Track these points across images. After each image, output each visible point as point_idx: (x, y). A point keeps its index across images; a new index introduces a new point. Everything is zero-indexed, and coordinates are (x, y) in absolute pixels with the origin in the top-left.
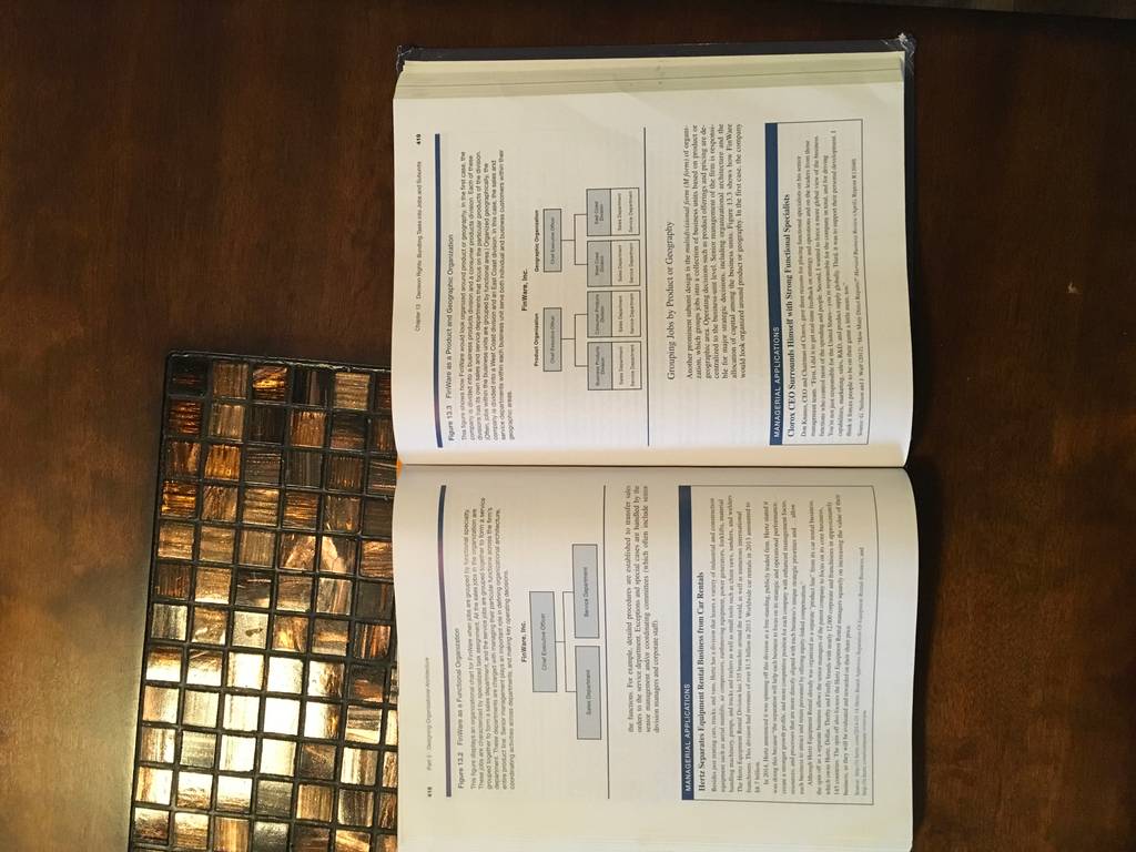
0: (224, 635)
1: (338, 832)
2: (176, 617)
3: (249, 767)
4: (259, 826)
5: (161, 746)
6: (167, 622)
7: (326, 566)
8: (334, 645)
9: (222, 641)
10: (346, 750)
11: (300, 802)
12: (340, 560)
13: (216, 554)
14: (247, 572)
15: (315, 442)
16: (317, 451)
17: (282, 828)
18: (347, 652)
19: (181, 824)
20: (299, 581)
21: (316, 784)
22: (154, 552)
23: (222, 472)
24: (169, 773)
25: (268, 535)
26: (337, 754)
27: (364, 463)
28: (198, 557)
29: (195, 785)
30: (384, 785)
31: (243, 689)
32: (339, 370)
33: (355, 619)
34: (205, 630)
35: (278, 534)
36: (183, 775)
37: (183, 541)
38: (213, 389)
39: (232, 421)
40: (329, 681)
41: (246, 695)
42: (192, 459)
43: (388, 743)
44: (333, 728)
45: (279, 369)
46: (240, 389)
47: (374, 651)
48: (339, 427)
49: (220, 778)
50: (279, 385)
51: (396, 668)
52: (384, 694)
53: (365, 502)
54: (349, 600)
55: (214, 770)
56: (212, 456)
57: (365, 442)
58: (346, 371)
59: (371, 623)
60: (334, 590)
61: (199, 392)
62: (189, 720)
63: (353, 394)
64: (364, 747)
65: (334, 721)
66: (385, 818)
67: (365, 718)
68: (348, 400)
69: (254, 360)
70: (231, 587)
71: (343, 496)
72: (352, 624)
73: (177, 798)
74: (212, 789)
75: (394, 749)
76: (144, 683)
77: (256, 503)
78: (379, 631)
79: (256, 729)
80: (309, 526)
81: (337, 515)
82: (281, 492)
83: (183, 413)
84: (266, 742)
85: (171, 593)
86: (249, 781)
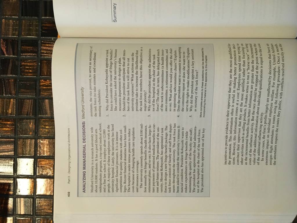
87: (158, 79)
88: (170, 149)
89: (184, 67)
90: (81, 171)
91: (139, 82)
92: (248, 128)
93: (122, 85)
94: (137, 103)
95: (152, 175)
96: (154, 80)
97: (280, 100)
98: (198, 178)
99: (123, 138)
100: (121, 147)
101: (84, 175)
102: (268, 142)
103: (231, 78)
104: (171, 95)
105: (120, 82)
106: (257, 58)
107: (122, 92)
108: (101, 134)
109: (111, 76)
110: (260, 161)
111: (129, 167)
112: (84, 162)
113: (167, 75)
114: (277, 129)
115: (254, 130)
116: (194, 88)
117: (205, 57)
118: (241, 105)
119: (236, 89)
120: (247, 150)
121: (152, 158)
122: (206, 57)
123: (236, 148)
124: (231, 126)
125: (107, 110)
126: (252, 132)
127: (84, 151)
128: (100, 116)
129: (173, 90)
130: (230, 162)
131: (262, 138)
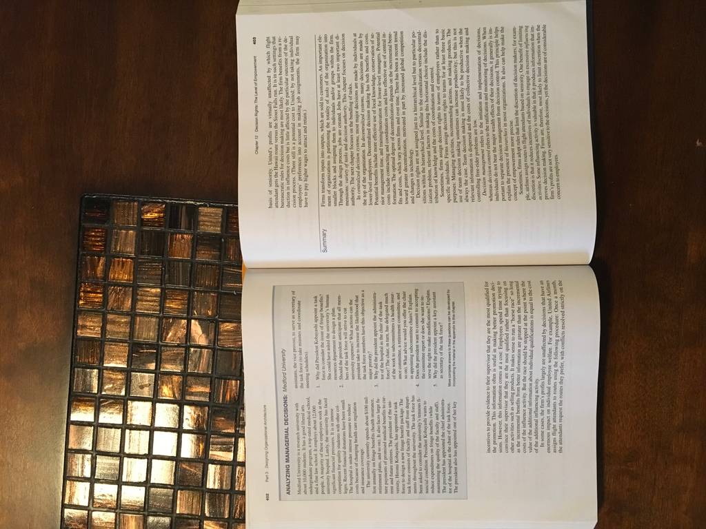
0: (124, 389)
1: (205, 522)
2: (90, 377)
3: (143, 479)
4: (151, 519)
5: (82, 466)
6: (84, 381)
7: (194, 341)
8: (201, 394)
9: (123, 393)
10: (210, 466)
11: (178, 502)
12: (204, 336)
13: (117, 333)
14: (140, 345)
15: (185, 255)
16: (187, 261)
17: (167, 520)
18: (210, 399)
19: (96, 519)
20: (176, 351)
21: (189, 490)
22: (74, 333)
23: (121, 277)
24: (87, 485)
25: (154, 320)
26: (203, 468)
27: (219, 269)
28: (105, 336)
29: (106, 492)
30: (237, 489)
31: (137, 425)
32: (201, 206)
33: (215, 376)
34: (111, 386)
35: (160, 319)
36: (97, 486)
37: (93, 324)
38: (114, 219)
39: (127, 241)
40: (198, 419)
41: (140, 430)
42: (100, 268)
43: (238, 460)
44: (201, 451)
45: (159, 205)
46: (132, 220)
47: (228, 397)
48: (201, 244)
49: (123, 487)
50: (159, 217)
51: (243, 409)
52: (236, 427)
53: (220, 296)
54: (211, 363)
55: (119, 482)
56: (114, 266)
57: (220, 255)
58: (206, 206)
59: (225, 378)
60: (200, 357)
61: (104, 222)
62: (101, 448)
63: (211, 222)
64: (222, 463)
65: (201, 446)
66: (238, 511)
67: (223, 444)
68: (207, 226)
69: (141, 199)
70: (128, 356)
71: (205, 292)
72: (213, 379)
73: (93, 502)
74: (118, 494)
75: (243, 464)
76: (69, 423)
77: (145, 298)
78: (232, 385)
79: (147, 453)
80: (182, 313)
81: (201, 305)
82: (162, 290)
83: (93, 236)
84: (154, 461)
85: (87, 361)
86: (143, 489)
87: (387, 335)
88: (408, 432)
89: (423, 319)
90: (283, 464)
91: (361, 341)
92: (518, 400)
93: (337, 346)
94: (359, 368)
95: (383, 469)
96: (381, 338)
97: (562, 361)
98: (450, 473)
99: (341, 417)
100: (338, 431)
101: (288, 471)
102: (549, 420)
103: (489, 332)
104: (406, 357)
105: (334, 342)
106: (525, 304)
107: (338, 354)
108: (309, 413)
109: (322, 333)
110: (539, 448)
111: (351, 457)
112: (287, 452)
113: (399, 330)
114: (561, 401)
115: (527, 404)
116: (438, 347)
117: (451, 304)
118: (506, 369)
119: (497, 348)
120: (518, 431)
121: (382, 444)
122: (453, 303)
123: (504, 428)
124: (494, 398)
125: (318, 378)
126: (525, 406)
127: (286, 437)
128: (308, 387)
129: (409, 351)
130: (495, 448)
131: (539, 415)
